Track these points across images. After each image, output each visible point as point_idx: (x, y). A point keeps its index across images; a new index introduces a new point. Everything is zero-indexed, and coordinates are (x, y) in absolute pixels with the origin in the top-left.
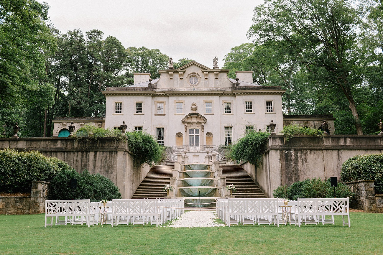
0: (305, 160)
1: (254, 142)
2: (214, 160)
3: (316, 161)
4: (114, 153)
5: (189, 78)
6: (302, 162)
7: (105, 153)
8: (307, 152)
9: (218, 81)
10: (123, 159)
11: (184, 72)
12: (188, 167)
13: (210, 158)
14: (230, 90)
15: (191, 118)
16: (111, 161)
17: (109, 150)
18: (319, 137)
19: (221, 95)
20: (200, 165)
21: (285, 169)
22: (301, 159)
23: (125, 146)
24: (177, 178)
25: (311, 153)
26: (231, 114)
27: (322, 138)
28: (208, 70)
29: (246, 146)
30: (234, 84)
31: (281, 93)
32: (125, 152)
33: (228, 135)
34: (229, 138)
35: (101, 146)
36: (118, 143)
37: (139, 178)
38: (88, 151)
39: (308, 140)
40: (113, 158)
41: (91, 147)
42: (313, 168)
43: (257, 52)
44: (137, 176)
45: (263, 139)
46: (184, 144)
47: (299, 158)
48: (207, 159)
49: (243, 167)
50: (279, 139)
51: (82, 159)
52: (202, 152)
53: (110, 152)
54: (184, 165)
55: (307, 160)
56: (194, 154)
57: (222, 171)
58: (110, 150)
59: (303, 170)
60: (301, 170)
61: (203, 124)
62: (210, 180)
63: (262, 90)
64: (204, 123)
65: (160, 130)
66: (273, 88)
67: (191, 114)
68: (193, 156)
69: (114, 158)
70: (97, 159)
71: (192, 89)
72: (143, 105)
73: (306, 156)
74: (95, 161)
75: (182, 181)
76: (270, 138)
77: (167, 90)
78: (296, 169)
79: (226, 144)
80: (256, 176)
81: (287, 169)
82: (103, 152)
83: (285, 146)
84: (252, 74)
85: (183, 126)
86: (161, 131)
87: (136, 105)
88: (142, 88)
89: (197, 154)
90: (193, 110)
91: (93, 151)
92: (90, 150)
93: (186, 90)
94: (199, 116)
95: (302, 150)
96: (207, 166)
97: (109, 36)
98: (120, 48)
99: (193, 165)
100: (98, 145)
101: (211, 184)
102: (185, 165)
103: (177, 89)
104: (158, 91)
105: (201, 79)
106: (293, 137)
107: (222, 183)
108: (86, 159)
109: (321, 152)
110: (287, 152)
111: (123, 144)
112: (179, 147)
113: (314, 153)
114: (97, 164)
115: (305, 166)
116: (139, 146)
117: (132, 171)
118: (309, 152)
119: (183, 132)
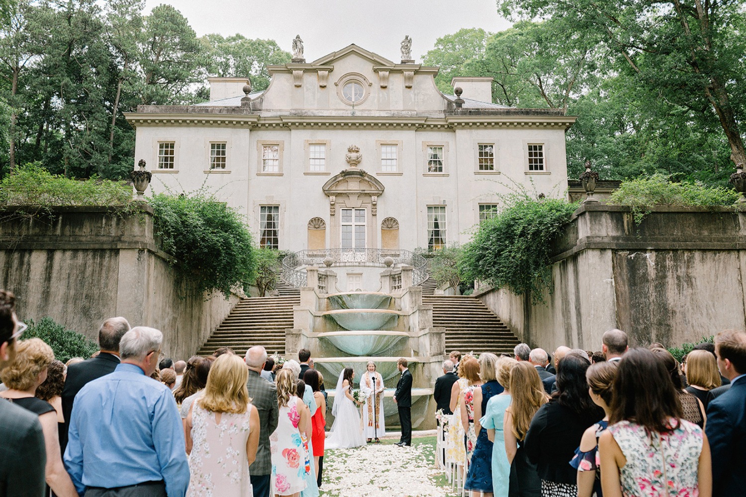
0: (686, 281)
1: (532, 229)
2: (407, 282)
3: (718, 282)
4: (107, 255)
5: (341, 84)
6: (679, 285)
7: (80, 255)
8: (693, 257)
9: (411, 92)
10: (136, 274)
11: (331, 71)
12: (338, 301)
13: (395, 278)
14: (442, 116)
15: (346, 184)
16: (99, 281)
17: (92, 246)
18: (728, 213)
19: (421, 127)
20: (371, 297)
21: (628, 307)
22: (675, 276)
23: (143, 236)
24: (307, 332)
25: (703, 259)
26: (443, 175)
27: (735, 216)
28: (388, 66)
29: (505, 240)
30: (450, 103)
31: (564, 124)
32: (141, 251)
33: (436, 225)
34: (437, 233)
35: (68, 233)
36: (121, 224)
37: (194, 333)
38: (25, 249)
39: (693, 220)
40: (104, 272)
41: (35, 238)
42: (710, 303)
43: (497, 44)
44: (189, 327)
45: (558, 219)
46: (328, 246)
47: (669, 274)
48: (387, 282)
49: (485, 301)
50: (608, 216)
51: (7, 274)
52: (371, 264)
53: (95, 251)
54: (327, 295)
55: (694, 279)
56: (350, 270)
57: (431, 313)
58: (97, 246)
59: (682, 309)
60: (675, 309)
61: (376, 197)
62: (398, 336)
63: (518, 117)
64: (379, 195)
65: (270, 211)
66: (545, 113)
67: (345, 174)
68: (348, 274)
69: (108, 270)
70: (54, 274)
71: (349, 112)
72: (227, 150)
73: (688, 267)
74: (48, 278)
75: (321, 339)
76: (582, 214)
77: (287, 114)
78: (659, 308)
79: (430, 247)
80: (527, 327)
81: (633, 306)
82: (75, 251)
83: (627, 239)
84: (490, 84)
85: (326, 203)
86: (272, 214)
87: (210, 149)
88: (226, 107)
89: (357, 270)
90: (350, 162)
91: (42, 250)
92: (33, 247)
93: (334, 114)
94: (366, 178)
95: (677, 250)
96: (388, 298)
97: (159, 6)
98: (182, 31)
99: (350, 295)
100: (58, 232)
101: (400, 348)
102: (330, 295)
103: (312, 113)
104: (266, 116)
105: (371, 89)
106: (653, 213)
107: (433, 347)
108: (21, 275)
109: (734, 255)
110: (633, 255)
111: (136, 230)
112: (310, 253)
113: (714, 260)
114: (53, 290)
115: (686, 297)
116: (191, 236)
117: (169, 310)
118: (697, 255)
119: (326, 216)
